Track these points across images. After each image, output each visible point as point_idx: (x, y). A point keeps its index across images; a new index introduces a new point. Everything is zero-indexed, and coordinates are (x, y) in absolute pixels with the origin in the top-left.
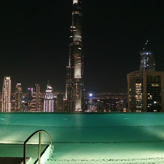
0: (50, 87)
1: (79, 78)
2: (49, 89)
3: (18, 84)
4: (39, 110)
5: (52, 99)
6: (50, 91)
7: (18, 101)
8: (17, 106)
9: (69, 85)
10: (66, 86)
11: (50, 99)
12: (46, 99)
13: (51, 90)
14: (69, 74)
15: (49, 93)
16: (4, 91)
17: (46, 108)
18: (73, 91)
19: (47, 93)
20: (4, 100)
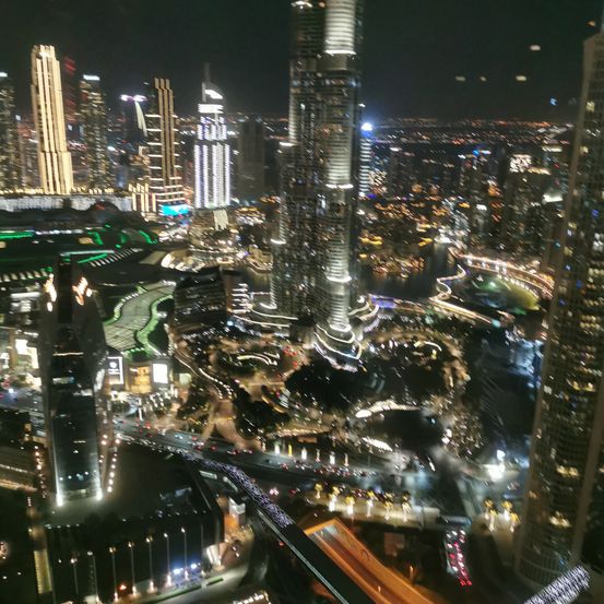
0: (214, 94)
1: (347, 55)
2: (210, 101)
3: (86, 77)
4: (174, 182)
5: (222, 143)
6: (215, 109)
7: (94, 145)
8: (95, 166)
9: (302, 87)
10: (292, 91)
11: (215, 142)
12: (203, 142)
13: (220, 107)
14: (301, 39)
15: (212, 115)
16: (39, 107)
17: (202, 175)
18: (318, 110)
19: (205, 115)
20: (42, 140)
